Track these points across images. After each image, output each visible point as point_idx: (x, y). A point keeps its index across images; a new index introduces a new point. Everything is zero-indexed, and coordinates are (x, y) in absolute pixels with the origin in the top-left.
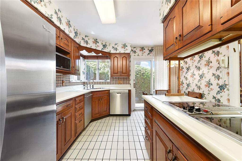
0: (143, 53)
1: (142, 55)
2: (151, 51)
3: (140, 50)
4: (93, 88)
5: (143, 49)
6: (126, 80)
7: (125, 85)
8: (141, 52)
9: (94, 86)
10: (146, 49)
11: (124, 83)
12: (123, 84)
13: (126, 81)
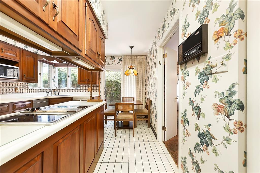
0: (113, 61)
1: (113, 64)
2: (120, 60)
3: (111, 59)
4: (59, 95)
5: (113, 58)
6: (96, 87)
7: (95, 92)
8: (111, 60)
9: (59, 93)
10: (116, 58)
11: (96, 90)
12: (93, 91)
13: (96, 89)
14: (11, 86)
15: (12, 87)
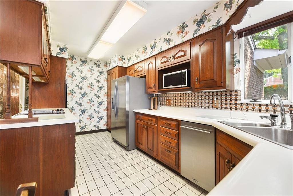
14: (207, 97)
15: (209, 99)
